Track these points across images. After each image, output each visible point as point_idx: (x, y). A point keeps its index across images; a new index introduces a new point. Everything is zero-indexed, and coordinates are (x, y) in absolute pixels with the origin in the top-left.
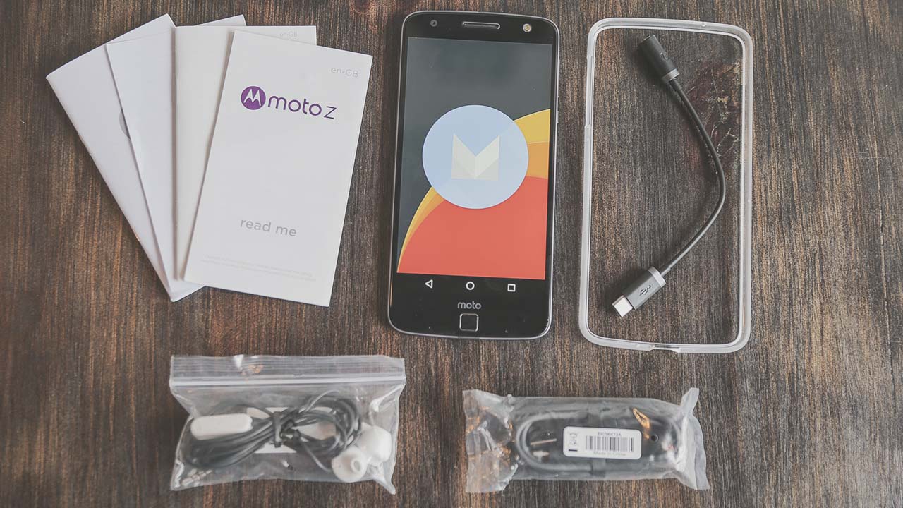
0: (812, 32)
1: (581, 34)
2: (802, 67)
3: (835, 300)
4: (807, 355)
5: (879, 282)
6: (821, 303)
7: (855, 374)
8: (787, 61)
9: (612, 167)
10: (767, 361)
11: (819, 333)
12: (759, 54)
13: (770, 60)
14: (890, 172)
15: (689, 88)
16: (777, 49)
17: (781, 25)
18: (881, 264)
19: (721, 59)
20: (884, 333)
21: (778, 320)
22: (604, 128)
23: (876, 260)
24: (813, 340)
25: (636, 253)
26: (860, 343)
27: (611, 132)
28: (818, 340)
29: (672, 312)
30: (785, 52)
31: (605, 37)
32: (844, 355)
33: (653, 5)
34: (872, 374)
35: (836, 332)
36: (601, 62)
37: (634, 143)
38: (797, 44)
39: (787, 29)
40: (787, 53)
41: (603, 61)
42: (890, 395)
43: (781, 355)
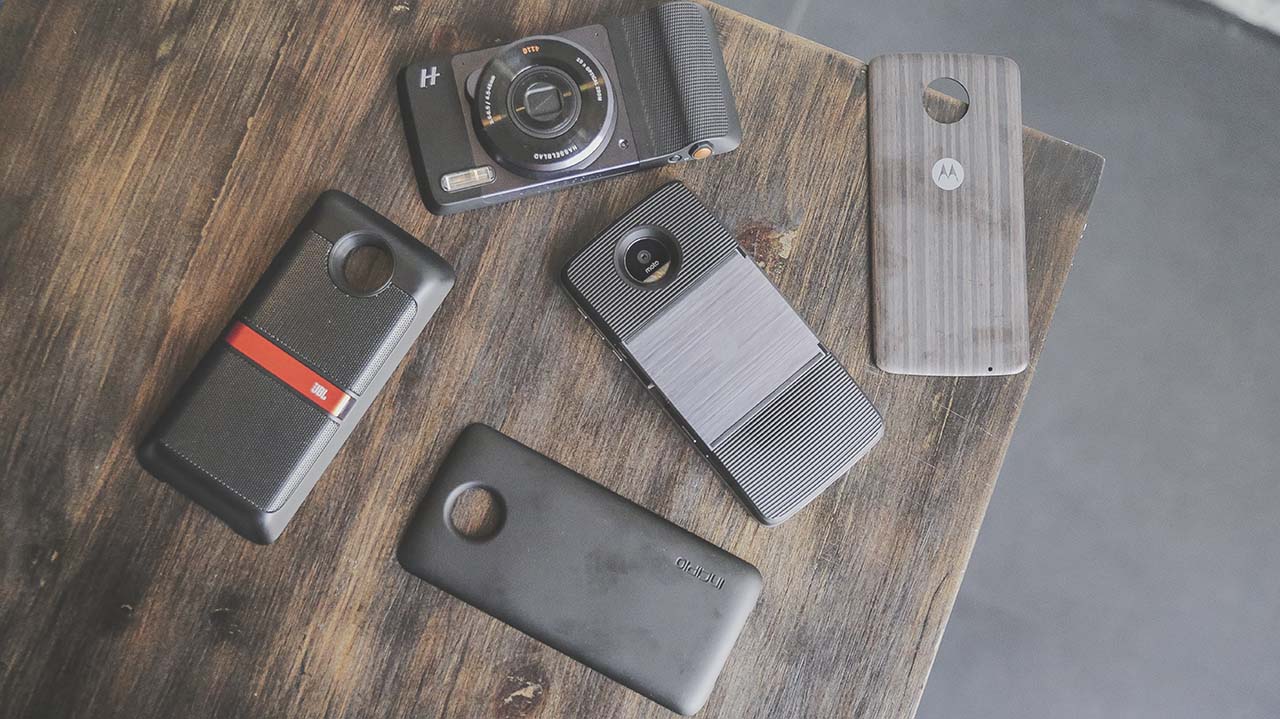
4: (736, 539)
5: (834, 497)
7: (773, 575)
8: (836, 250)
12: (812, 233)
13: (819, 243)
14: (889, 396)
16: (831, 235)
17: (844, 213)
19: (772, 224)
20: (819, 546)
25: (613, 380)
26: (791, 548)
29: (623, 449)
30: (837, 240)
34: (790, 581)
38: (851, 237)
39: (848, 219)
40: (838, 243)
42: (799, 608)
43: (711, 530)
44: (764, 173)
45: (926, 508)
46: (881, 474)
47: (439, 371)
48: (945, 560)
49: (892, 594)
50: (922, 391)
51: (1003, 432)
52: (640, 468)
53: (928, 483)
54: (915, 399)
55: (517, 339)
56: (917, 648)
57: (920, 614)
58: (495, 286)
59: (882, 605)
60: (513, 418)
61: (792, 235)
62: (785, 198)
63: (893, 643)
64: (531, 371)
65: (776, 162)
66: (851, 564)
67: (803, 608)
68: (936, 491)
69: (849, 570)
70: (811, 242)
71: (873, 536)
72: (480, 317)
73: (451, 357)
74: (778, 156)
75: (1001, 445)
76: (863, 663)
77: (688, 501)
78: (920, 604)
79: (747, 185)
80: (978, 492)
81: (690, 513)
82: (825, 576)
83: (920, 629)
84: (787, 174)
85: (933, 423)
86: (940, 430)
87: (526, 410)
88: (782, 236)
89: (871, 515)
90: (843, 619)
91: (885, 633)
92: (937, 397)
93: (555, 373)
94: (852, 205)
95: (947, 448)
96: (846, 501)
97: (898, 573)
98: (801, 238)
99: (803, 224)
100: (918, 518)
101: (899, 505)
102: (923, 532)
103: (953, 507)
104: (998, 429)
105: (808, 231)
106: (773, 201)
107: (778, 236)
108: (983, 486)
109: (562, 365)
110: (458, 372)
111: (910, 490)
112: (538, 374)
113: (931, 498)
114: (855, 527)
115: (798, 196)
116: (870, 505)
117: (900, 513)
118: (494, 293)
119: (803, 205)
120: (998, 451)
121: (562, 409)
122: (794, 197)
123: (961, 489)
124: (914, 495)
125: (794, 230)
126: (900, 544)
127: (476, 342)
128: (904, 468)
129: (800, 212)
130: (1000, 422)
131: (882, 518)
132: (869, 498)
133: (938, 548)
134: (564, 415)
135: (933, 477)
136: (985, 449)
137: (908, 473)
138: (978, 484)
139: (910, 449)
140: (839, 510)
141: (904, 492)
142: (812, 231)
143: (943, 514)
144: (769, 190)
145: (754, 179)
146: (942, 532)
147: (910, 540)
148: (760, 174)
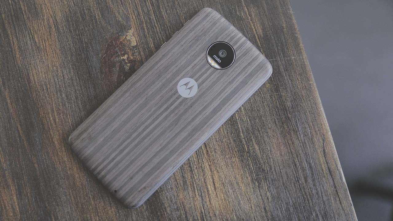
0: (168, 3)
1: (32, 41)
2: (167, 26)
3: (218, 161)
4: (208, 199)
5: (241, 142)
6: (209, 165)
7: (239, 204)
8: (157, 24)
9: (67, 116)
10: (185, 210)
11: (212, 184)
12: (140, 24)
13: (147, 26)
15: (102, 56)
16: (150, 19)
18: (239, 132)
19: (118, 33)
20: (251, 173)
21: (186, 182)
22: (57, 94)
23: (236, 130)
24: (210, 189)
26: (237, 183)
27: (61, 95)
28: (213, 188)
30: (154, 19)
31: (46, 39)
32: (230, 193)
33: (70, 12)
34: (249, 200)
35: (222, 181)
36: (47, 55)
37: (77, 98)
38: (160, 12)
39: (152, 5)
40: (156, 20)
41: (48, 54)
42: (263, 210)
43: (192, 204)
44: (98, 14)
45: (290, 116)
46: (256, 115)
48: (317, 134)
49: (303, 170)
51: (300, 53)
53: (282, 103)
55: (31, 179)
56: (335, 187)
57: (324, 169)
59: (303, 179)
60: (55, 219)
61: (131, 32)
62: (115, 17)
63: (322, 193)
64: (49, 190)
65: (99, 4)
66: (273, 169)
67: (265, 209)
68: (289, 104)
69: (274, 173)
70: (143, 28)
71: (274, 148)
72: (6, 181)
73: (5, 211)
75: (303, 59)
76: (314, 214)
77: (171, 198)
78: (321, 165)
79: (93, 24)
80: (309, 90)
81: (176, 203)
82: (264, 185)
83: (329, 177)
84: (108, 5)
87: (59, 210)
88: (127, 36)
89: (266, 139)
90: (289, 200)
91: (314, 191)
93: (61, 182)
95: (279, 79)
96: (249, 140)
97: (299, 158)
98: (137, 30)
99: (133, 22)
100: (289, 123)
101: (275, 124)
102: (297, 129)
103: (302, 105)
104: (296, 52)
105: (137, 24)
106: (111, 22)
107: (124, 38)
108: (309, 85)
109: (62, 176)
110: (13, 216)
111: (276, 112)
112: (54, 188)
113: (289, 109)
114: (262, 150)
115: (121, 11)
116: (262, 134)
117: (279, 128)
118: (4, 164)
119: (127, 14)
120: (304, 63)
121: (77, 197)
122: (119, 13)
123: (300, 94)
124: (279, 113)
125: (131, 29)
126: (290, 143)
127: (12, 195)
128: (265, 104)
129: (127, 19)
130: (295, 48)
131: (272, 136)
132: (259, 131)
133: (309, 131)
134: (80, 199)
135: (282, 98)
136: (297, 67)
137: (269, 105)
138: (306, 85)
139: (261, 92)
140: (248, 148)
141: (274, 115)
142: (140, 23)
143: (300, 112)
144: (105, 19)
145: (94, 19)
146: (306, 121)
147: (293, 137)
148: (95, 14)
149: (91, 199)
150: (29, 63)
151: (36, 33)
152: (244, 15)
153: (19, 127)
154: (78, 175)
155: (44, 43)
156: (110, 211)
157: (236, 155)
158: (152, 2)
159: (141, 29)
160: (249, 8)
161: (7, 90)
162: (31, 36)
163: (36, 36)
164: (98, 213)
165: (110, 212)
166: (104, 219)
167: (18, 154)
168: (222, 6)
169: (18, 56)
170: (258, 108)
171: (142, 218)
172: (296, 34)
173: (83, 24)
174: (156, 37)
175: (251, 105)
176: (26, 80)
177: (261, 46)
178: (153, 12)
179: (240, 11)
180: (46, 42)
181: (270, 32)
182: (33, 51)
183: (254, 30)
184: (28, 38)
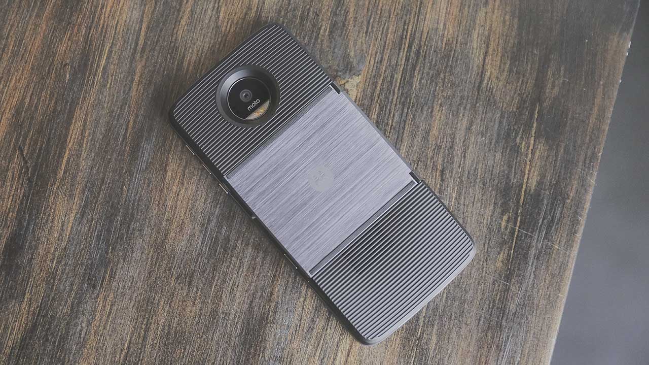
44: (325, 27)
45: (504, 323)
46: (459, 295)
47: (39, 239)
50: (490, 214)
51: (569, 244)
52: (233, 312)
53: (504, 300)
54: (485, 221)
55: (108, 202)
58: (84, 155)
60: (110, 276)
61: (357, 80)
62: (347, 47)
64: (124, 231)
65: (335, 14)
68: (512, 307)
70: (375, 84)
71: (456, 354)
72: (73, 185)
73: (50, 225)
74: (337, 8)
75: (569, 256)
77: (280, 339)
79: (310, 38)
80: (551, 303)
81: (283, 349)
84: (346, 23)
85: (504, 242)
86: (510, 249)
87: (122, 268)
88: (347, 82)
89: (454, 335)
92: (505, 218)
93: (147, 231)
94: (410, 47)
95: (519, 264)
96: (430, 323)
98: (365, 82)
99: (366, 68)
100: (498, 333)
101: (478, 323)
102: (503, 346)
103: (529, 319)
104: (565, 242)
105: (371, 75)
106: (336, 50)
107: (343, 83)
108: (556, 297)
109: (152, 223)
110: (56, 239)
111: (488, 308)
112: (131, 234)
113: (508, 313)
114: (439, 348)
115: (359, 43)
116: (451, 326)
117: (480, 331)
118: (83, 161)
119: (365, 52)
120: (567, 263)
121: (156, 264)
122: (355, 44)
123: (536, 302)
124: (491, 312)
125: (358, 75)
126: (482, 360)
127: (71, 209)
128: (480, 287)
129: (362, 59)
130: (567, 235)
131: (463, 337)
132: (450, 319)
133: (518, 359)
134: (158, 269)
135: (508, 294)
136: (555, 262)
137: (484, 292)
138: (551, 295)
139: (484, 269)
140: (422, 333)
141: (483, 310)
142: (375, 75)
143: (520, 327)
144: (332, 41)
145: (316, 32)
146: (521, 344)
147: (492, 354)
148: (322, 26)
149: (174, 278)
150: (193, 41)
151: (226, 5)
152: (524, 148)
153: (131, 124)
154: (174, 234)
155: (229, 24)
156: (190, 308)
157: (400, 333)
158: (410, 55)
159: (373, 84)
160: (538, 141)
161: (143, 63)
162: (216, 5)
163: (223, 9)
164: (171, 302)
165: (188, 309)
166: (175, 314)
167: (110, 159)
168: (502, 116)
169: (183, 22)
170: (467, 289)
171: (227, 342)
172: (581, 216)
173: (297, 30)
174: (386, 108)
175: (461, 278)
176: (176, 63)
177: (523, 204)
178: (403, 70)
179: (522, 138)
180: (233, 25)
181: (547, 193)
182: (208, 27)
183: (526, 176)
184: (211, 7)
